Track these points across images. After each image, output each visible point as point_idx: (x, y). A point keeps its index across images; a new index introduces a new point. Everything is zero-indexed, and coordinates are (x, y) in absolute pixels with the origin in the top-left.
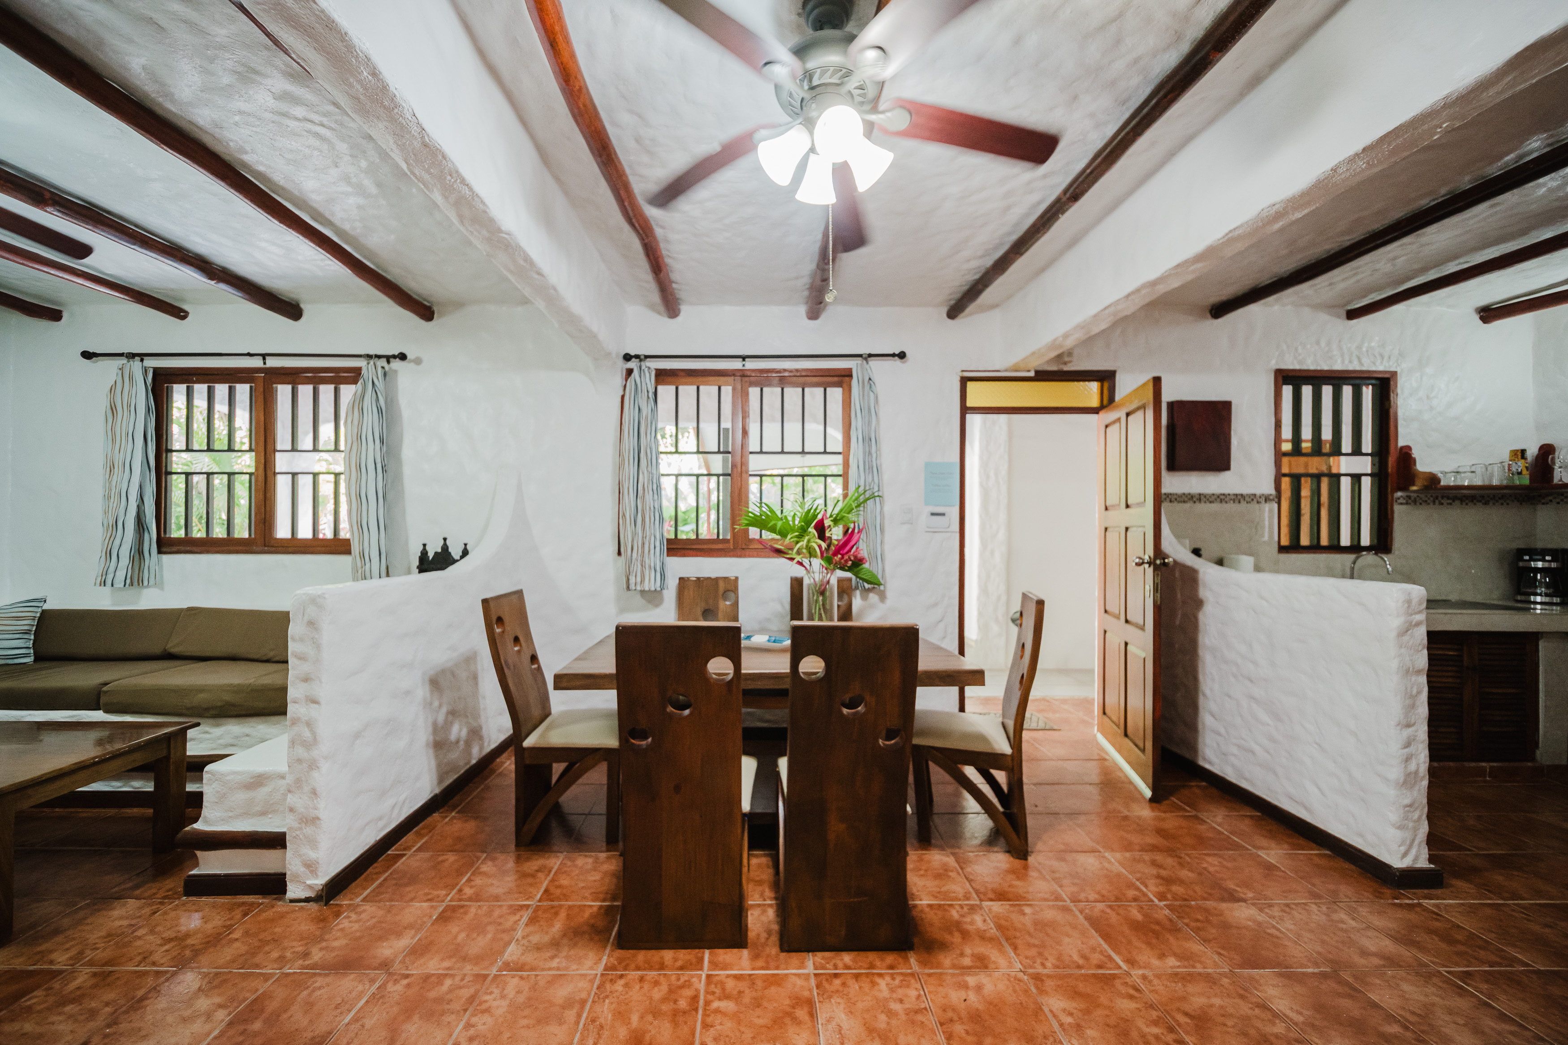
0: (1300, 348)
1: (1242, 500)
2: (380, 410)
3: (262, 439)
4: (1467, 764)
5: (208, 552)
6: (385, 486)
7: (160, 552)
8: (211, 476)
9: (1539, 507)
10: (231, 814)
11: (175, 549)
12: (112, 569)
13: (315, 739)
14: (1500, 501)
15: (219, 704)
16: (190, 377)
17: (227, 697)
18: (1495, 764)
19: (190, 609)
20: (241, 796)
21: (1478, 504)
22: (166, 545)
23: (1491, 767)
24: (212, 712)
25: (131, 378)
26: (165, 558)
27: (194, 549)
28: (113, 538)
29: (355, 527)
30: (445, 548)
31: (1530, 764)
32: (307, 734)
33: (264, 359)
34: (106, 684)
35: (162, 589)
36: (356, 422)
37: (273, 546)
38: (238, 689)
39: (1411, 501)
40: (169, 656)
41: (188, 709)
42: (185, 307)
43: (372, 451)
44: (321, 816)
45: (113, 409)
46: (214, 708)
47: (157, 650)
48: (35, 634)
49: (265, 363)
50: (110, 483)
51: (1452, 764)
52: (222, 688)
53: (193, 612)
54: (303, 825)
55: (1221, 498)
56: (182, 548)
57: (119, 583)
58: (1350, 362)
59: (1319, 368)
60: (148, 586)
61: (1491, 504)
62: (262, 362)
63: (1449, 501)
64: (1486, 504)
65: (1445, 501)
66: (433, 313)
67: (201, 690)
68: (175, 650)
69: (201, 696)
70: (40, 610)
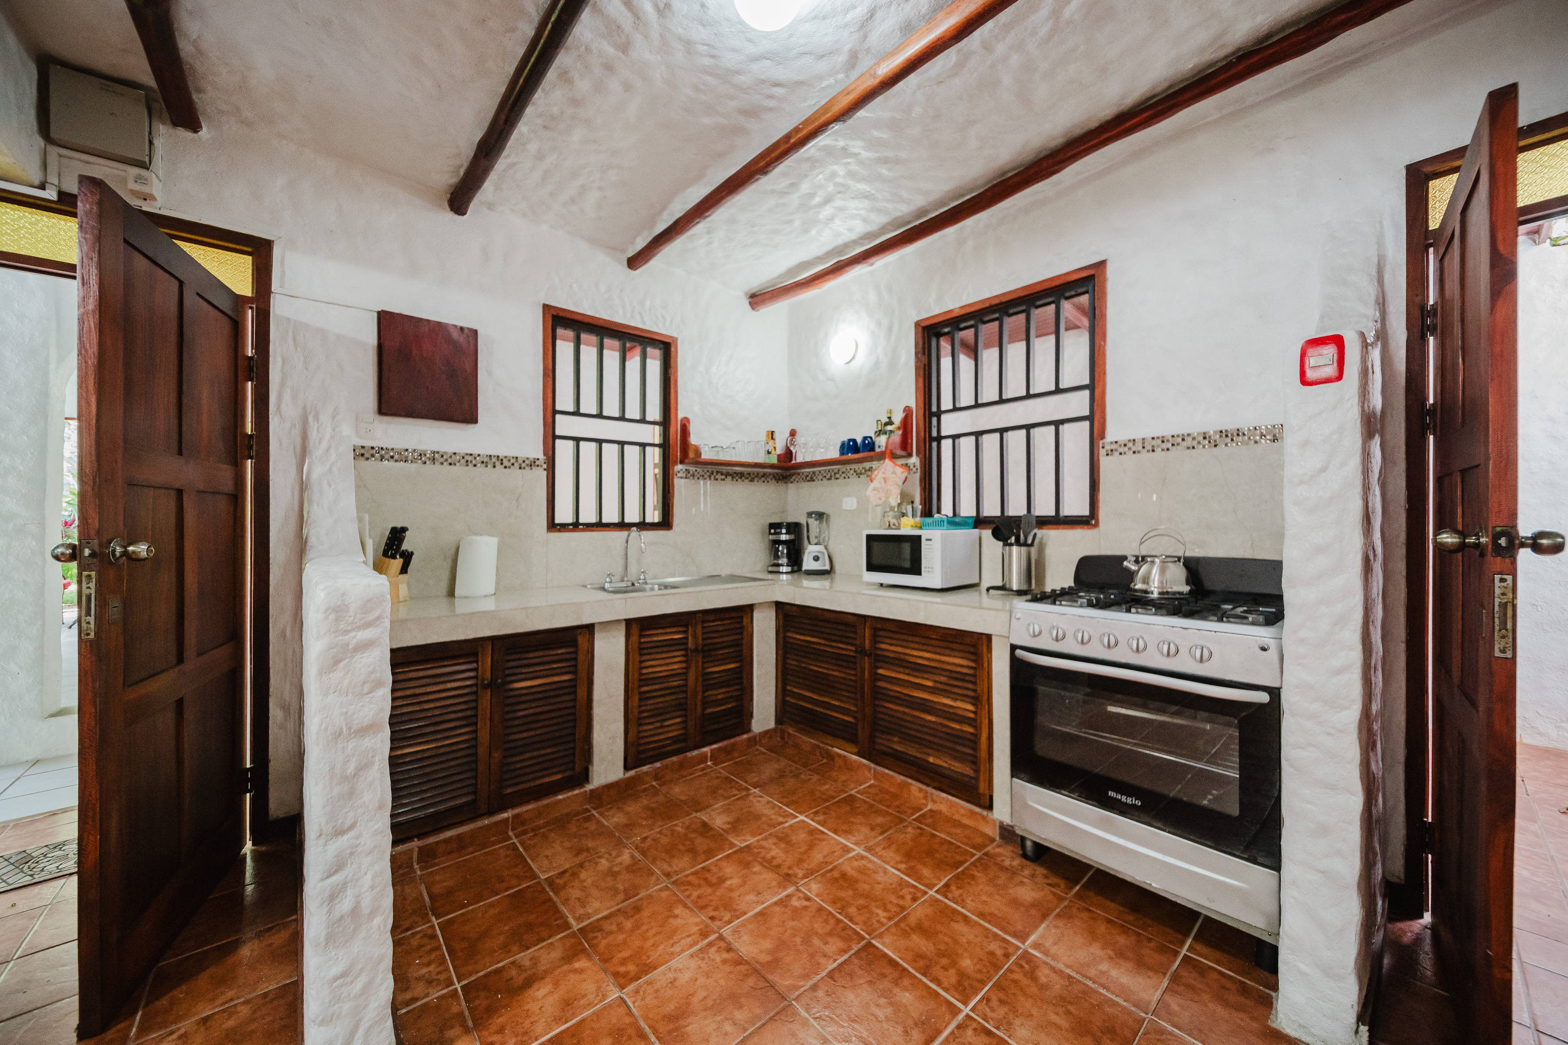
0: (575, 286)
1: (498, 464)
4: (689, 754)
9: (790, 485)
14: (763, 479)
18: (715, 746)
21: (746, 481)
23: (711, 750)
31: (745, 736)
39: (688, 475)
51: (674, 759)
55: (469, 460)
58: (632, 317)
59: (597, 316)
61: (756, 480)
63: (723, 477)
64: (752, 480)
65: (719, 477)
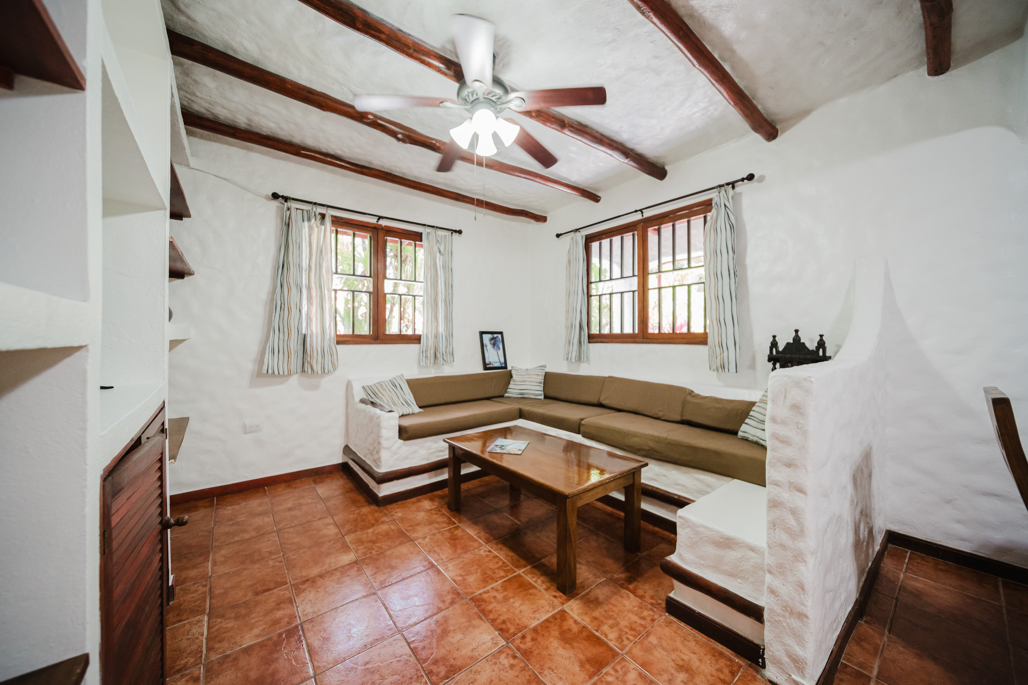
2: (732, 227)
3: (642, 265)
5: (612, 342)
6: (736, 289)
7: (589, 342)
8: (612, 295)
10: (702, 562)
11: (595, 340)
12: (570, 351)
13: (802, 531)
15: (647, 448)
16: (602, 236)
17: (651, 444)
19: (610, 377)
20: (711, 550)
22: (592, 338)
24: (642, 453)
25: (576, 243)
26: (591, 345)
27: (606, 340)
28: (570, 333)
29: (715, 323)
30: (797, 339)
32: (791, 521)
33: (642, 213)
34: (582, 420)
35: (589, 364)
36: (712, 240)
37: (648, 339)
38: (658, 440)
40: (600, 405)
41: (627, 446)
42: (599, 194)
43: (725, 260)
44: (809, 614)
45: (569, 262)
46: (643, 450)
47: (594, 400)
48: (544, 384)
49: (643, 216)
50: (569, 303)
52: (647, 436)
53: (612, 379)
54: (787, 614)
56: (599, 340)
57: (573, 360)
60: (583, 362)
62: (641, 215)
66: (777, 131)
67: (635, 435)
68: (604, 402)
69: (636, 439)
70: (544, 372)
